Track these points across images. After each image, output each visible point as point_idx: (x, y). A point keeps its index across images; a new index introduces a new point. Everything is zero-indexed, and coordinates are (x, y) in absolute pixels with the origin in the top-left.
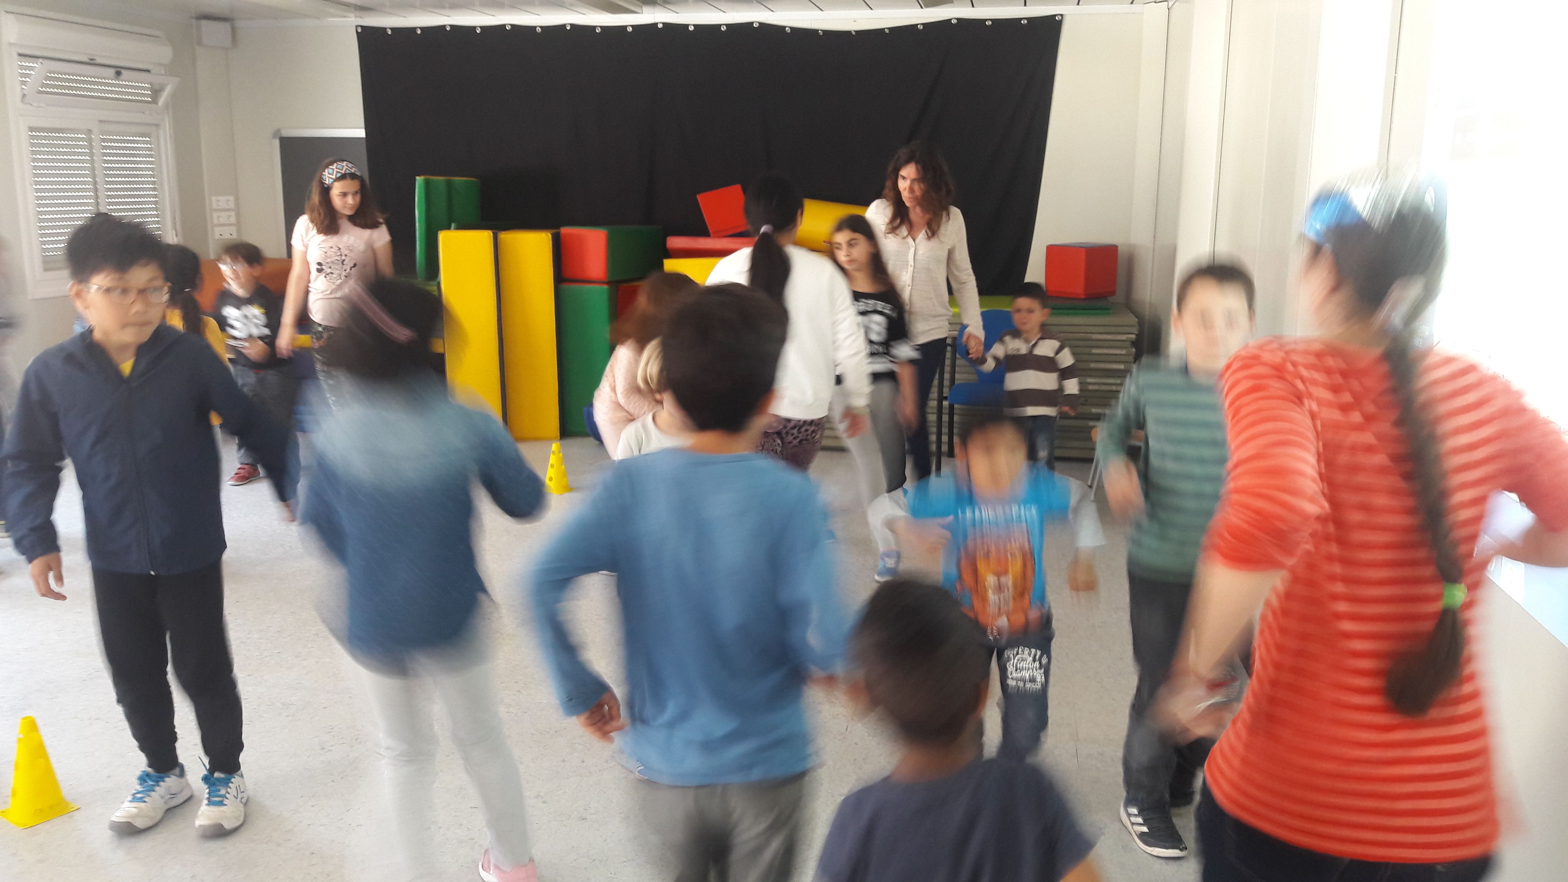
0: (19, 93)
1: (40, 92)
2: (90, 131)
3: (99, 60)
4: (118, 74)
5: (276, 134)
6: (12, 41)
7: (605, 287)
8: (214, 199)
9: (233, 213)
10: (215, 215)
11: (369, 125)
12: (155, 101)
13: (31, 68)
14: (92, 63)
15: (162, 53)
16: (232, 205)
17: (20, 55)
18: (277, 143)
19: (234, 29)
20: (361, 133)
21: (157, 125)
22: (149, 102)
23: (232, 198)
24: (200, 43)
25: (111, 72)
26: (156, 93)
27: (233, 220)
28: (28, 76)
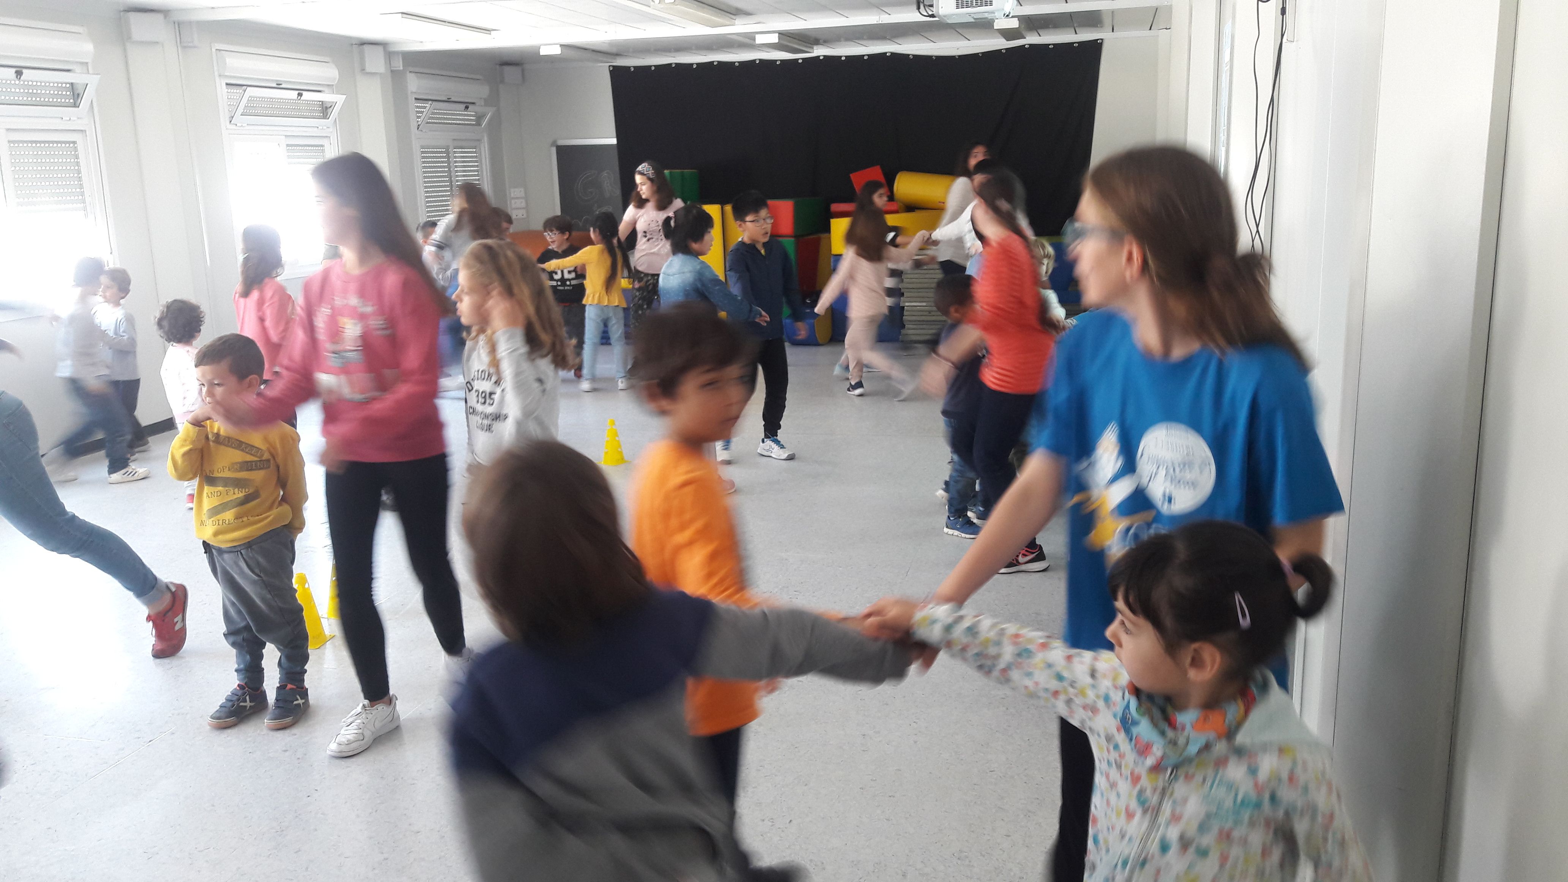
0: (416, 125)
1: (428, 123)
2: (447, 148)
3: (453, 99)
4: (467, 108)
5: (554, 143)
6: (414, 90)
7: (793, 239)
8: (512, 190)
9: (523, 201)
10: (513, 201)
11: (618, 136)
12: (478, 124)
13: (425, 107)
14: (448, 101)
15: (484, 91)
16: (523, 194)
17: (416, 99)
18: (554, 150)
19: (523, 71)
20: (614, 141)
21: (478, 140)
22: (473, 125)
23: (522, 190)
24: (502, 81)
25: (463, 106)
26: (479, 118)
27: (523, 205)
28: (422, 112)
